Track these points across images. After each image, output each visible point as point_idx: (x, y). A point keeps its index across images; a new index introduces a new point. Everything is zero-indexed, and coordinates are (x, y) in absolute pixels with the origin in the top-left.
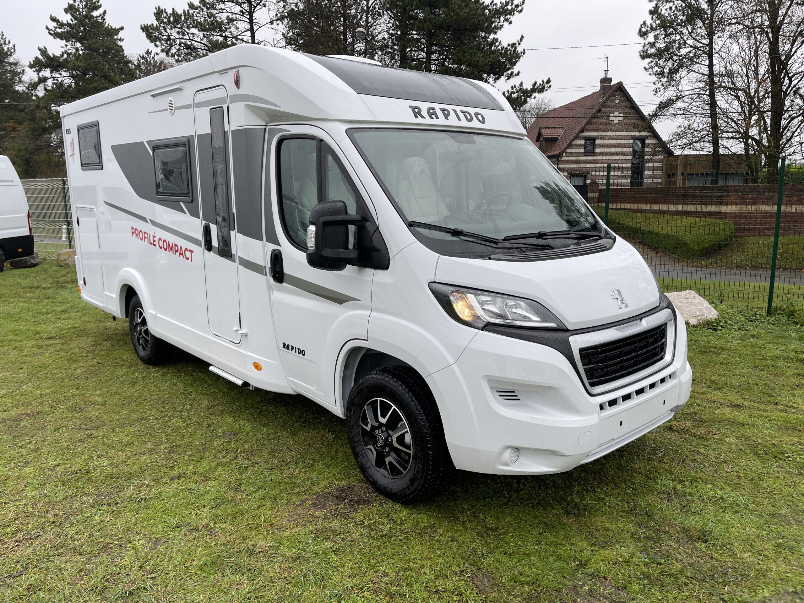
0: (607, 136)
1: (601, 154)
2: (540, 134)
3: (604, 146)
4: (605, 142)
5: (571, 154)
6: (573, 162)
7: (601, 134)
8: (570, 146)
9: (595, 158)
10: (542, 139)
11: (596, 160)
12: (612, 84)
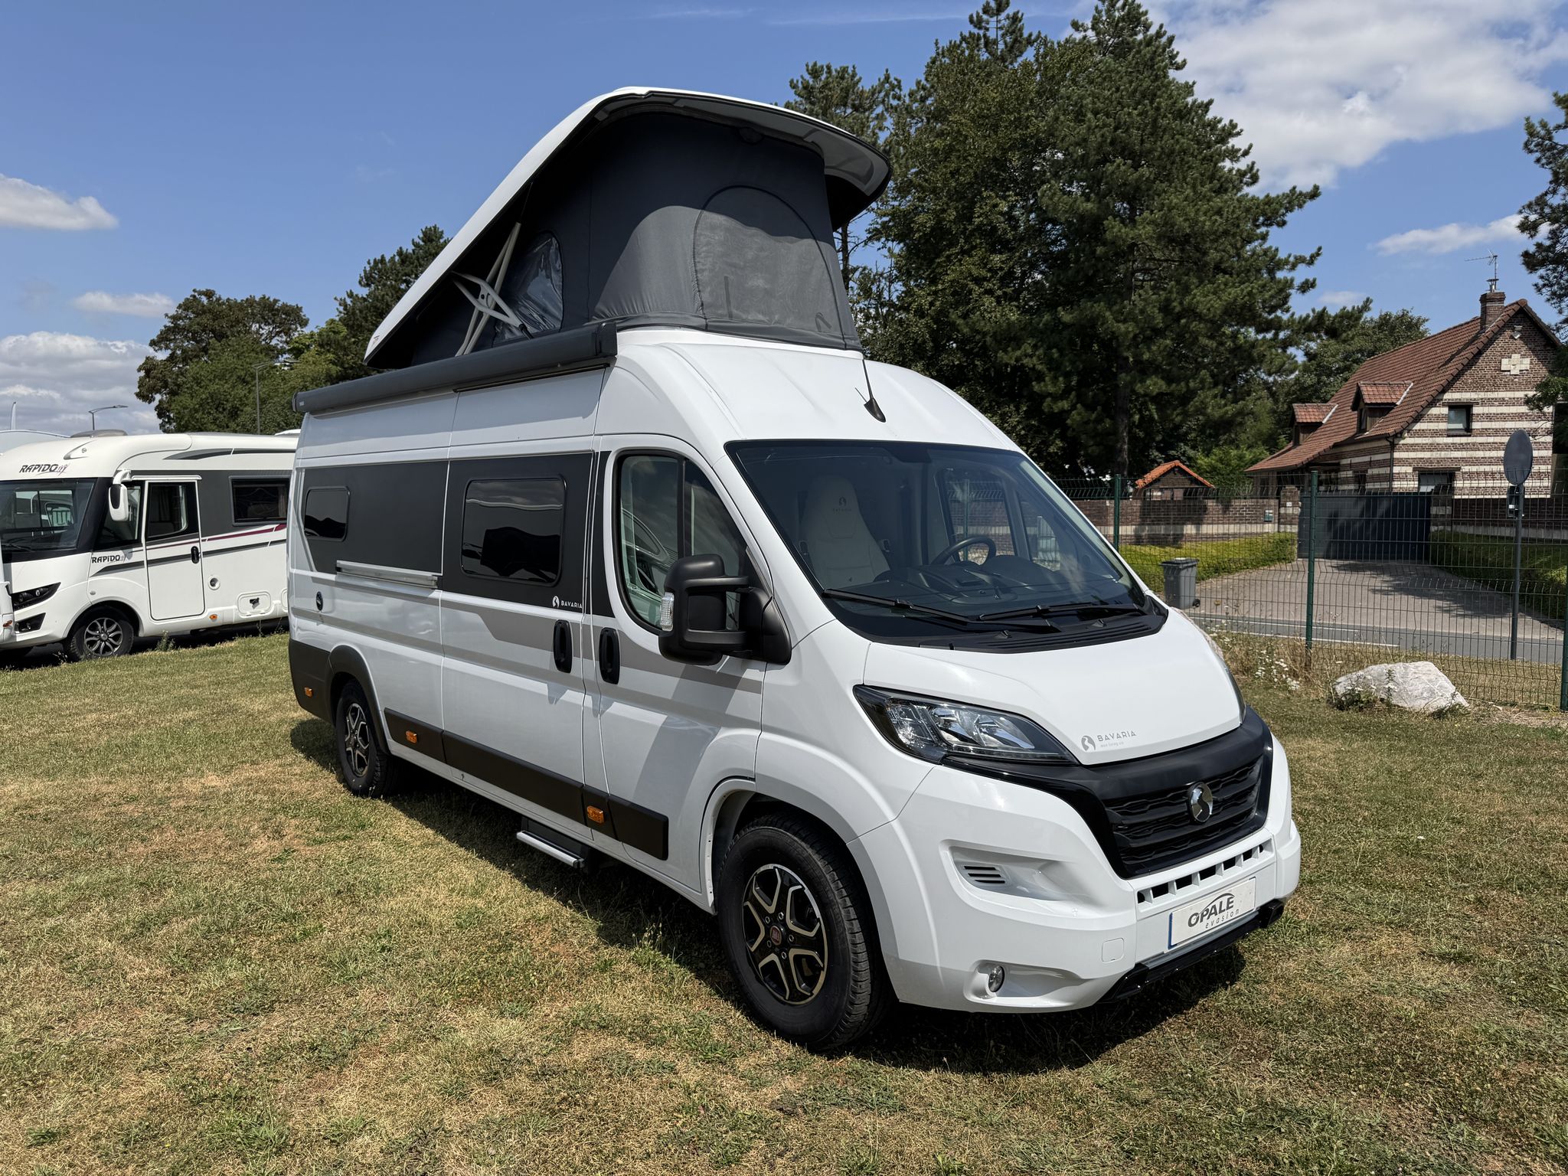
0: (1496, 400)
1: (1484, 432)
2: (1359, 396)
3: (1490, 417)
4: (1493, 410)
5: (1422, 433)
6: (1423, 448)
7: (1482, 395)
8: (1418, 418)
9: (1470, 440)
10: (1362, 405)
11: (1474, 444)
12: (1506, 303)
